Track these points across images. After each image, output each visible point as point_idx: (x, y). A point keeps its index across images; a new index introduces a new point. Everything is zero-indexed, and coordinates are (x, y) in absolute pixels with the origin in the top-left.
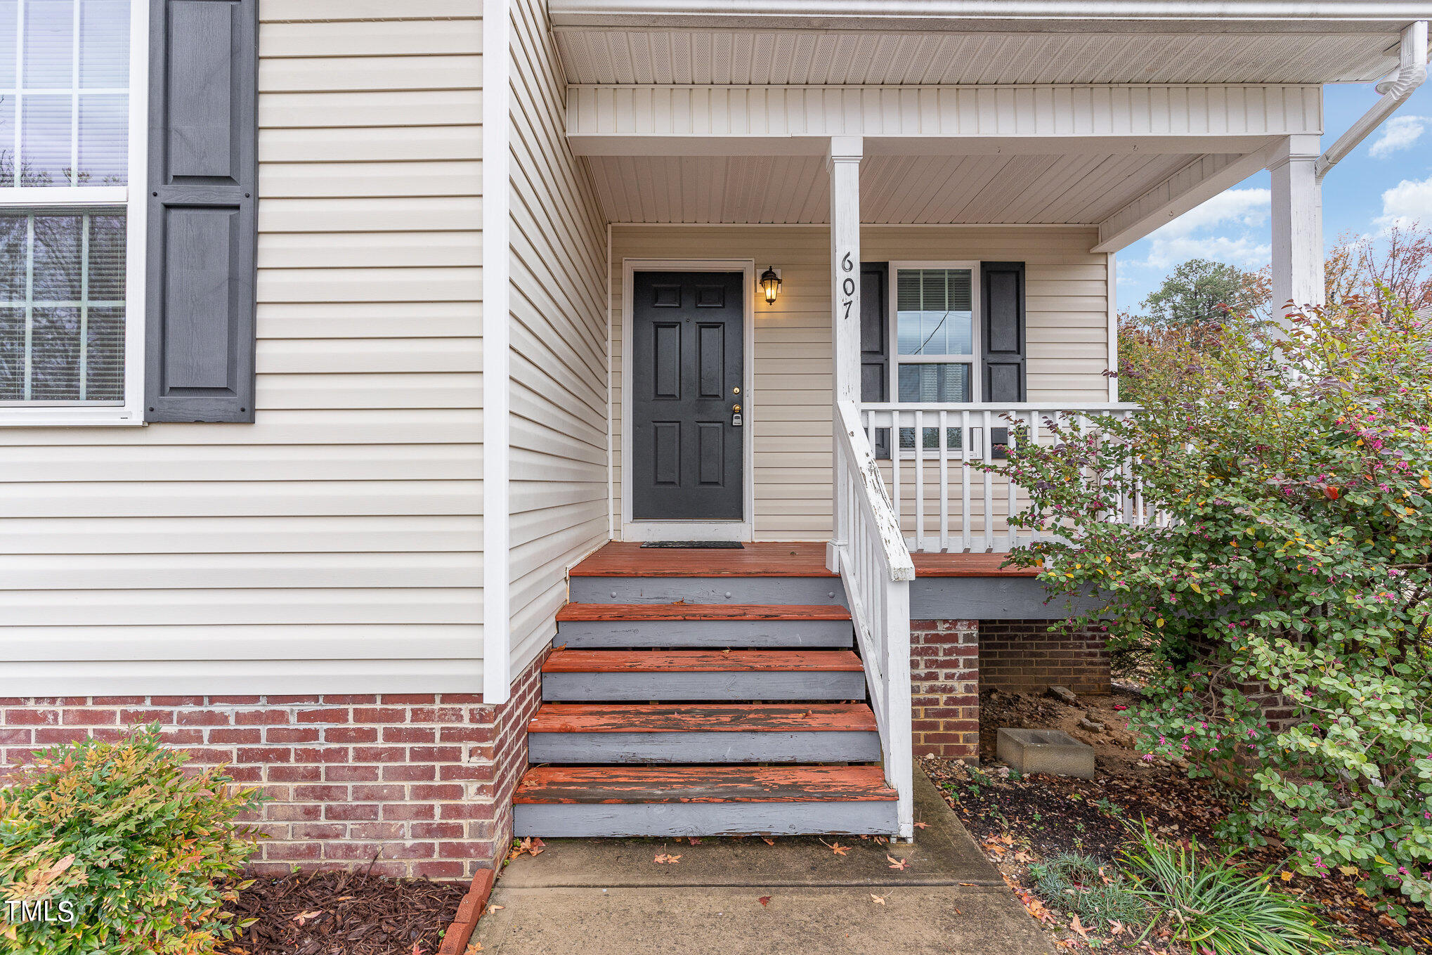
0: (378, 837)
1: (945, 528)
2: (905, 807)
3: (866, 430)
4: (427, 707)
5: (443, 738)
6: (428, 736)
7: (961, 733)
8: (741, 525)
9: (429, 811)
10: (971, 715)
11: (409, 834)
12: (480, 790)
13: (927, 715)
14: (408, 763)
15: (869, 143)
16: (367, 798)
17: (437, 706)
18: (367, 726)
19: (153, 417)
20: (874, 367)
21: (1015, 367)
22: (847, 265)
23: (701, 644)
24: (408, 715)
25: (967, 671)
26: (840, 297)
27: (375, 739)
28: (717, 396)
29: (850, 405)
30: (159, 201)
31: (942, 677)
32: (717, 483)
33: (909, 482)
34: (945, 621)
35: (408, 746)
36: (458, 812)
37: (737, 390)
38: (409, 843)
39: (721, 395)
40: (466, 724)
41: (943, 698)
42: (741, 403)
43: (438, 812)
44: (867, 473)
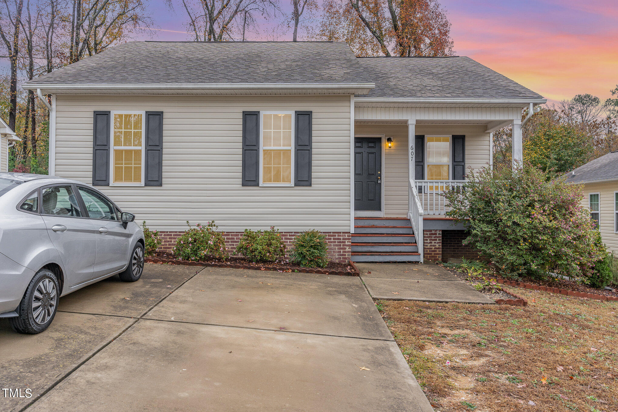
0: (332, 256)
1: (434, 209)
2: (422, 256)
3: (416, 186)
4: (340, 234)
5: (343, 240)
6: (340, 239)
7: (437, 256)
8: (381, 212)
9: (340, 252)
10: (440, 252)
11: (337, 256)
12: (349, 248)
13: (430, 251)
14: (337, 244)
15: (417, 121)
16: (330, 249)
17: (342, 234)
18: (330, 237)
19: (296, 185)
20: (420, 166)
21: (462, 166)
22: (412, 149)
23: (380, 233)
24: (337, 236)
25: (439, 241)
26: (410, 156)
27: (331, 240)
28: (373, 174)
29: (412, 181)
30: (296, 149)
31: (433, 243)
32: (373, 200)
33: (426, 200)
34: (434, 230)
35: (337, 241)
36: (345, 252)
37: (379, 172)
38: (337, 257)
39: (374, 174)
40: (347, 237)
41: (434, 247)
42: (381, 176)
43: (342, 252)
44: (416, 196)
